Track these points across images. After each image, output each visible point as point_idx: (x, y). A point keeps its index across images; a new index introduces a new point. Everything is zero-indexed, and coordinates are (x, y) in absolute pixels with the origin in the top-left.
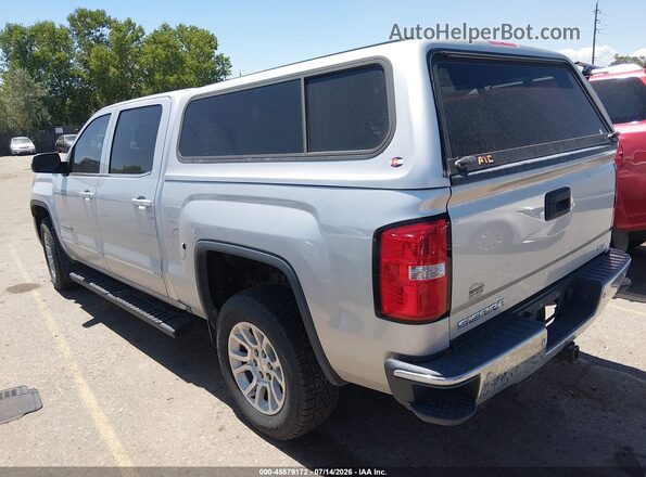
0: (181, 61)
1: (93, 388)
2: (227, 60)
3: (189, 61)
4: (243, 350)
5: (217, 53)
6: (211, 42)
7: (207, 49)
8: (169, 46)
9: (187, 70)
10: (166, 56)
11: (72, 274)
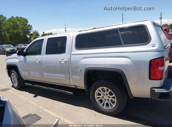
0: (18, 26)
1: (52, 111)
2: (31, 26)
3: (20, 26)
4: (99, 94)
5: (28, 24)
6: (26, 21)
7: (25, 23)
8: (14, 22)
9: (20, 29)
10: (13, 25)
11: (26, 83)
